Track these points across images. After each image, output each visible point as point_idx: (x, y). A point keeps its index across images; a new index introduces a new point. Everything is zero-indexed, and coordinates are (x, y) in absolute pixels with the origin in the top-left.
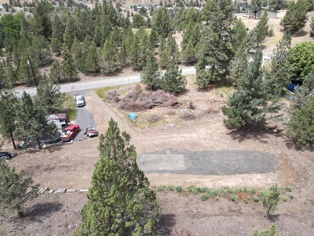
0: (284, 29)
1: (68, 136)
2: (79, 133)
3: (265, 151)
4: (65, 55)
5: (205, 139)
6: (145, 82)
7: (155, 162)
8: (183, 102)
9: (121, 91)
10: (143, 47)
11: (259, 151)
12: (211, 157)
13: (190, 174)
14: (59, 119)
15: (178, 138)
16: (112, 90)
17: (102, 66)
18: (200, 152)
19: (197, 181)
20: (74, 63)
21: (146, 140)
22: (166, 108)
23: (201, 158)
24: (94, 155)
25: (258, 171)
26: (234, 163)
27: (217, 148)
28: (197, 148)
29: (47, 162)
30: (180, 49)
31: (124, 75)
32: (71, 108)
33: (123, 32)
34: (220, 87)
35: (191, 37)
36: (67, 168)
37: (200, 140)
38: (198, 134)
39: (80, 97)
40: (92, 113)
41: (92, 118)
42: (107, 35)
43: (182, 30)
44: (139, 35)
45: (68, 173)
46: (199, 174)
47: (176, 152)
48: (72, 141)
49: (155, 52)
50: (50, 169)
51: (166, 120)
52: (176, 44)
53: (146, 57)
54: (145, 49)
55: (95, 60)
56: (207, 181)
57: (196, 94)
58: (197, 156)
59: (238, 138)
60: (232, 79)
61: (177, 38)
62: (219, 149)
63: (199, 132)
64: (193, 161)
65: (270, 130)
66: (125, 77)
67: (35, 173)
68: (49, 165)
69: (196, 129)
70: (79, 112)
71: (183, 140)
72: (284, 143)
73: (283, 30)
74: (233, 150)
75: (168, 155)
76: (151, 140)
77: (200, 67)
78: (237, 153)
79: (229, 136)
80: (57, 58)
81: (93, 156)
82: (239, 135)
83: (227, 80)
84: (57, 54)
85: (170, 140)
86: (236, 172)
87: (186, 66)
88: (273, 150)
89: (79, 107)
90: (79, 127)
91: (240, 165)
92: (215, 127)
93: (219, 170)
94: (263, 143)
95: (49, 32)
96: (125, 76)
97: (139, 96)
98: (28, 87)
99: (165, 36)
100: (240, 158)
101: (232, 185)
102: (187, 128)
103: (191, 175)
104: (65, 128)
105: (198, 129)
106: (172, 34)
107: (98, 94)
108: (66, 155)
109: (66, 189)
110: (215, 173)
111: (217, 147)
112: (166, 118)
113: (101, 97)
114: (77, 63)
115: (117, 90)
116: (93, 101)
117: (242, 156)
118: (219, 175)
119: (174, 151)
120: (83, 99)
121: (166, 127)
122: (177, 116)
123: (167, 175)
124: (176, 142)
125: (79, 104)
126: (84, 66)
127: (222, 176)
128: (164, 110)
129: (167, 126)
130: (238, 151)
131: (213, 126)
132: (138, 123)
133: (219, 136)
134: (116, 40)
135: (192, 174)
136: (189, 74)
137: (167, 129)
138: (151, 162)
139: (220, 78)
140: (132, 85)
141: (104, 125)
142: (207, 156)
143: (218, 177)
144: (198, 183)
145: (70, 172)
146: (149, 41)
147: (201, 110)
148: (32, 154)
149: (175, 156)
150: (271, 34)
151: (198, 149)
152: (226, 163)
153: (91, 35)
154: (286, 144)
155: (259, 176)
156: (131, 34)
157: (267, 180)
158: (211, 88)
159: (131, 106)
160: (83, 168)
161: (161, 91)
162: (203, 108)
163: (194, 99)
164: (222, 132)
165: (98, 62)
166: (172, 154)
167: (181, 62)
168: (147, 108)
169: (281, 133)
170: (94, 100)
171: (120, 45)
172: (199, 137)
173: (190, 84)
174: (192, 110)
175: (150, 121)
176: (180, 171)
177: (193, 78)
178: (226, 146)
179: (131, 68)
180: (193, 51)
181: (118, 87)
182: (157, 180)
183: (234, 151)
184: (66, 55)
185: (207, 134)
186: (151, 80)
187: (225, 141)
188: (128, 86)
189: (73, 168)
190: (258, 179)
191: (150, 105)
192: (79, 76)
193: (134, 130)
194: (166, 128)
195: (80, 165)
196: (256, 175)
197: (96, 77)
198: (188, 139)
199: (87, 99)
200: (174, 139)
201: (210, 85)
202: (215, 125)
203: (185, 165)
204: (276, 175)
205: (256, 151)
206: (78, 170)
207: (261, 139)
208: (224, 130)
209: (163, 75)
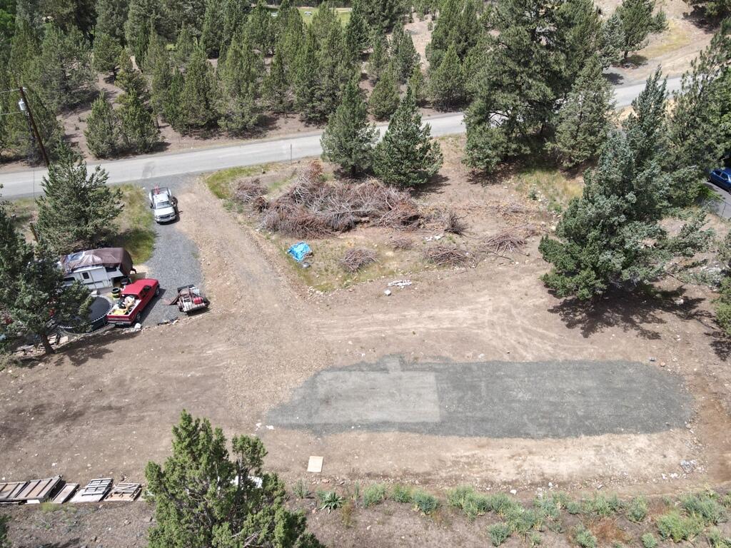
0: (693, 13)
1: (127, 313)
2: (159, 302)
3: (656, 364)
4: (126, 81)
5: (492, 324)
6: (333, 158)
7: (358, 397)
8: (433, 213)
9: (273, 179)
10: (329, 60)
11: (638, 362)
12: (509, 381)
13: (454, 434)
14: (103, 265)
15: (418, 323)
16: (247, 178)
17: (222, 111)
18: (480, 366)
19: (473, 456)
20: (150, 102)
21: (334, 327)
22: (387, 229)
23: (483, 384)
24: (193, 373)
25: (639, 426)
26: (571, 399)
27: (525, 354)
28: (470, 354)
29: (64, 394)
30: (425, 64)
31: (279, 134)
32: (142, 227)
33: (278, 19)
34: (529, 172)
35: (454, 32)
36: (119, 414)
37: (479, 328)
38: (472, 310)
39: (163, 197)
40: (195, 241)
41: (196, 255)
42: (236, 25)
43: (428, 13)
44: (318, 25)
45: (119, 428)
46: (477, 435)
47: (415, 366)
48: (138, 326)
49: (358, 74)
50: (70, 416)
51: (387, 265)
52: (414, 52)
53: (336, 87)
54: (334, 67)
55: (205, 94)
56: (501, 458)
57: (466, 191)
58: (473, 377)
59: (579, 322)
60: (560, 152)
61: (416, 34)
62: (529, 358)
63: (477, 303)
64: (460, 395)
65: (666, 301)
66: (282, 141)
67: (28, 429)
68: (68, 404)
69: (467, 294)
70: (161, 239)
71: (432, 326)
72: (708, 342)
73: (689, 14)
74: (569, 358)
75: (393, 374)
76: (348, 328)
77: (479, 117)
78: (580, 367)
79: (557, 318)
80: (110, 88)
81: (192, 376)
82: (584, 314)
83: (549, 152)
84: (108, 76)
85: (398, 327)
86: (579, 427)
87: (439, 111)
88: (675, 359)
89: (162, 223)
90: (157, 285)
91: (588, 406)
92: (517, 288)
93: (531, 420)
94: (649, 338)
95: (90, 16)
96: (281, 136)
97: (318, 196)
98: (32, 165)
99: (387, 27)
100: (589, 383)
101: (570, 471)
102: (445, 292)
103: (456, 438)
104: (122, 286)
105: (472, 295)
106: (404, 24)
107: (213, 188)
108: (117, 372)
109: (112, 481)
110: (522, 431)
111: (526, 351)
112: (388, 259)
113: (220, 196)
114: (160, 101)
115: (261, 176)
116: (197, 208)
117: (592, 378)
118: (533, 438)
119: (409, 364)
120: (173, 201)
121: (387, 287)
122: (417, 254)
123: (391, 436)
124: (414, 333)
125: (162, 217)
126: (177, 111)
127: (541, 442)
128: (382, 234)
129: (389, 284)
130: (581, 362)
131: (513, 285)
132: (313, 273)
133: (529, 316)
134: (261, 40)
135: (460, 436)
136: (448, 134)
137: (389, 295)
138: (348, 398)
139: (528, 148)
140: (299, 162)
141: (225, 280)
142: (498, 377)
143: (530, 443)
144: (474, 463)
145: (124, 426)
146: (343, 43)
147: (481, 236)
148: (26, 369)
149: (411, 378)
150: (659, 26)
151: (475, 355)
152: (551, 399)
153: (196, 26)
154: (712, 345)
155: (642, 440)
156: (299, 25)
157: (666, 453)
158: (505, 174)
159: (295, 225)
160: (161, 412)
161: (374, 181)
162: (484, 231)
163: (460, 205)
164: (537, 303)
165: (212, 101)
166: (403, 371)
167: (427, 99)
168: (337, 230)
169: (697, 309)
170: (201, 205)
171: (271, 52)
172: (475, 318)
173: (451, 162)
174: (455, 236)
175: (346, 268)
176: (425, 424)
177: (458, 144)
178: (549, 348)
179: (298, 117)
180: (458, 70)
181: (265, 168)
182: (362, 453)
183: (570, 363)
184: (130, 80)
185: (496, 310)
186: (349, 153)
187: (545, 331)
188: (290, 167)
189: (134, 414)
190: (640, 451)
191: (346, 221)
192: (164, 137)
193: (303, 296)
194: (388, 292)
195: (155, 405)
196: (633, 436)
197: (208, 141)
198: (446, 325)
199: (184, 201)
200: (410, 325)
201: (503, 166)
202: (517, 283)
203: (440, 407)
204: (688, 437)
205: (631, 364)
206: (147, 419)
207: (641, 325)
208: (541, 298)
209: (380, 140)
